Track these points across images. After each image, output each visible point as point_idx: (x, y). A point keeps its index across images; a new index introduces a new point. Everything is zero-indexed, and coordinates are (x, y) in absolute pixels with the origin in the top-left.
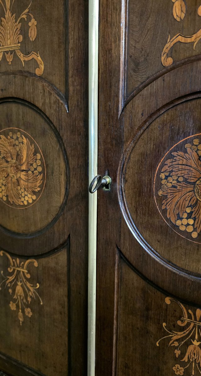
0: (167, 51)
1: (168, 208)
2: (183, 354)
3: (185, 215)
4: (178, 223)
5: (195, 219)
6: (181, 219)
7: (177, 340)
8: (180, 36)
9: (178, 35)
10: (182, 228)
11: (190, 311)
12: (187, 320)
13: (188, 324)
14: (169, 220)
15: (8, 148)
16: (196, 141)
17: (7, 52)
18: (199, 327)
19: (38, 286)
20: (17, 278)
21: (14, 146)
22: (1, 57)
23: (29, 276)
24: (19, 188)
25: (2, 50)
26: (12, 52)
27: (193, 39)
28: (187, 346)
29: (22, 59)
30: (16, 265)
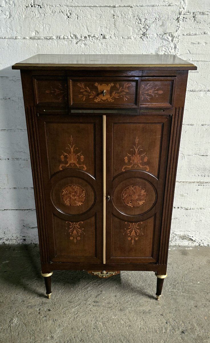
0: (124, 168)
1: (125, 201)
2: (130, 235)
3: (130, 203)
4: (128, 204)
5: (132, 203)
7: (129, 232)
8: (127, 166)
10: (129, 206)
11: (132, 224)
13: (131, 227)
14: (126, 204)
15: (71, 190)
16: (131, 187)
17: (72, 163)
18: (134, 227)
19: (83, 229)
20: (74, 229)
21: (74, 189)
22: (69, 164)
23: (79, 227)
24: (76, 201)
25: (69, 162)
26: (73, 163)
27: (129, 167)
28: (131, 232)
29: (78, 166)
30: (74, 225)
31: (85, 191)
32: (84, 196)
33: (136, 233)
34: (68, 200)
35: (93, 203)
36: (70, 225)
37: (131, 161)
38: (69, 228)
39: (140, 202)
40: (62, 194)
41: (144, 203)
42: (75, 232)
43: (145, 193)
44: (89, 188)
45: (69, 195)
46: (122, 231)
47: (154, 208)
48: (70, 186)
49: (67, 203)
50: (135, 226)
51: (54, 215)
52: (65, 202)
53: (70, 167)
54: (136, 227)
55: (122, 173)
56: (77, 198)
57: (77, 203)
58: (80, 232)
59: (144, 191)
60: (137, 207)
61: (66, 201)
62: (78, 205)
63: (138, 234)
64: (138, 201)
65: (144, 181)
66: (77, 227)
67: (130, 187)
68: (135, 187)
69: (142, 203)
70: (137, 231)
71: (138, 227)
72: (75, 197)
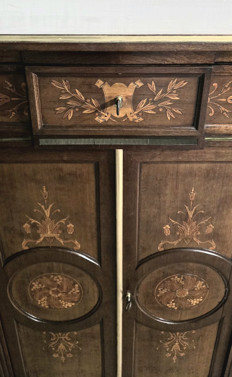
0: (161, 246)
1: (163, 300)
2: (171, 349)
3: (171, 302)
4: (168, 305)
5: (176, 303)
6: (169, 304)
7: (167, 345)
8: (168, 241)
9: (166, 240)
10: (170, 307)
11: (174, 334)
12: (172, 337)
13: (173, 338)
14: (163, 305)
15: (49, 282)
16: (176, 277)
17: (48, 238)
18: (178, 338)
19: (78, 342)
20: (59, 342)
21: (55, 282)
22: (42, 239)
23: (70, 339)
24: (60, 301)
25: (42, 236)
26: (52, 238)
27: (174, 243)
28: (173, 345)
29: (62, 242)
30: (58, 336)
31: (78, 284)
32: (78, 293)
33: (181, 347)
34: (44, 298)
35: (95, 303)
36: (51, 336)
37: (178, 233)
38: (49, 340)
39: (192, 301)
40: (32, 290)
41: (200, 302)
42: (61, 346)
43: (204, 286)
44: (88, 280)
45: (47, 291)
46: (154, 343)
47: (220, 311)
48: (46, 276)
49: (43, 302)
50: (181, 336)
51: (17, 322)
52: (38, 302)
54: (181, 338)
55: (159, 254)
56: (64, 295)
57: (64, 303)
58: (71, 347)
59: (203, 282)
60: (187, 309)
61: (39, 301)
62: (66, 307)
63: (185, 348)
64: (188, 300)
65: (203, 266)
66: (67, 340)
67: (174, 277)
68: (183, 277)
69: (198, 303)
70: (184, 344)
71: (186, 338)
72: (59, 295)
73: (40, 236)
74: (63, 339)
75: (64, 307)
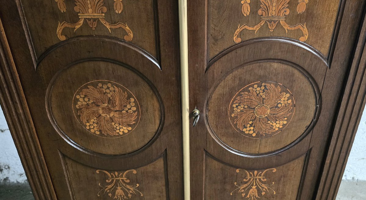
0: (237, 34)
1: (238, 123)
2: (246, 195)
3: (249, 125)
4: (244, 130)
5: (254, 127)
6: (246, 128)
7: (243, 189)
8: (246, 26)
9: (245, 25)
10: (247, 133)
11: (251, 173)
12: (249, 177)
13: (250, 179)
14: (239, 130)
15: (98, 96)
16: (256, 86)
17: (89, 20)
18: (256, 179)
19: (138, 185)
20: (116, 185)
21: (104, 93)
22: (81, 22)
23: (128, 181)
24: (113, 124)
25: (82, 16)
26: (95, 20)
27: (254, 28)
28: (249, 189)
29: (108, 27)
30: (115, 177)
31: (134, 98)
32: (134, 112)
33: (259, 191)
34: (92, 120)
35: (157, 128)
36: (106, 177)
37: (260, 12)
38: (104, 184)
39: (274, 124)
40: (77, 106)
41: (284, 125)
42: (119, 191)
43: (290, 101)
44: (145, 89)
45: (95, 109)
46: (228, 187)
47: (308, 138)
48: (92, 84)
49: (92, 127)
50: (259, 176)
51: (64, 156)
52: (86, 126)
53: (85, 33)
54: (260, 179)
55: (235, 48)
56: (116, 115)
57: (118, 128)
58: (131, 192)
59: (288, 95)
60: (267, 136)
61: (88, 124)
62: (121, 133)
63: (263, 193)
64: (269, 122)
65: (290, 69)
66: (125, 182)
67: (253, 86)
68: (265, 86)
69: (281, 127)
70: (263, 188)
71: (265, 180)
72: (112, 115)
73: (80, 17)
74: (121, 180)
75: (118, 133)
